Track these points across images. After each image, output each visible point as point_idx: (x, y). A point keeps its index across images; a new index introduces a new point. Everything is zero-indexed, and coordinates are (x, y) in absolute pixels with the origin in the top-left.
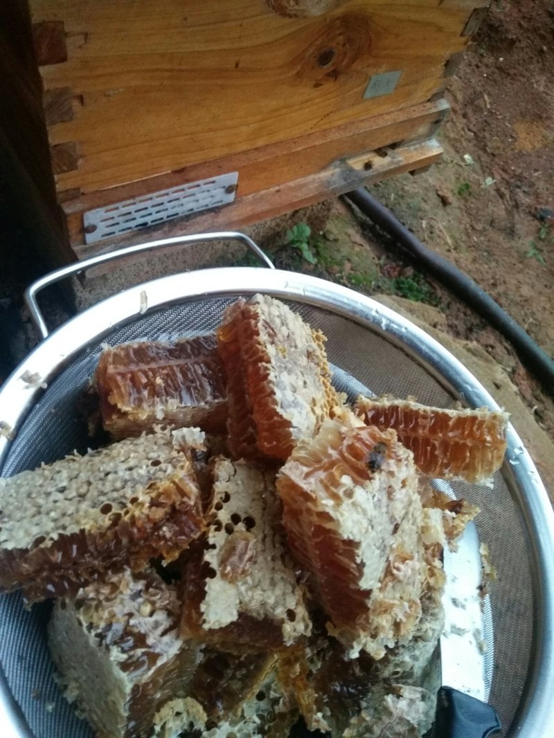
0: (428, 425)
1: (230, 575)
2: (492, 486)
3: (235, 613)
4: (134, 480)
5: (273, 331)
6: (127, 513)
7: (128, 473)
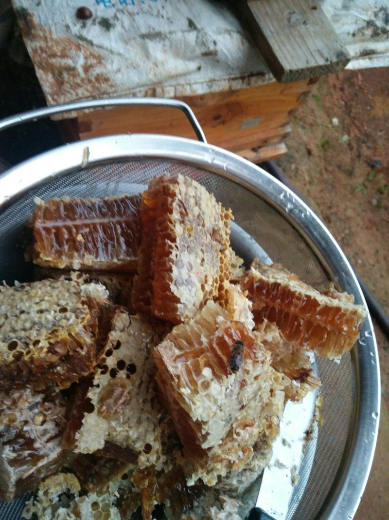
0: (300, 306)
1: (105, 414)
2: (339, 362)
3: (103, 443)
4: (41, 323)
5: (185, 210)
6: (28, 353)
7: (38, 315)
